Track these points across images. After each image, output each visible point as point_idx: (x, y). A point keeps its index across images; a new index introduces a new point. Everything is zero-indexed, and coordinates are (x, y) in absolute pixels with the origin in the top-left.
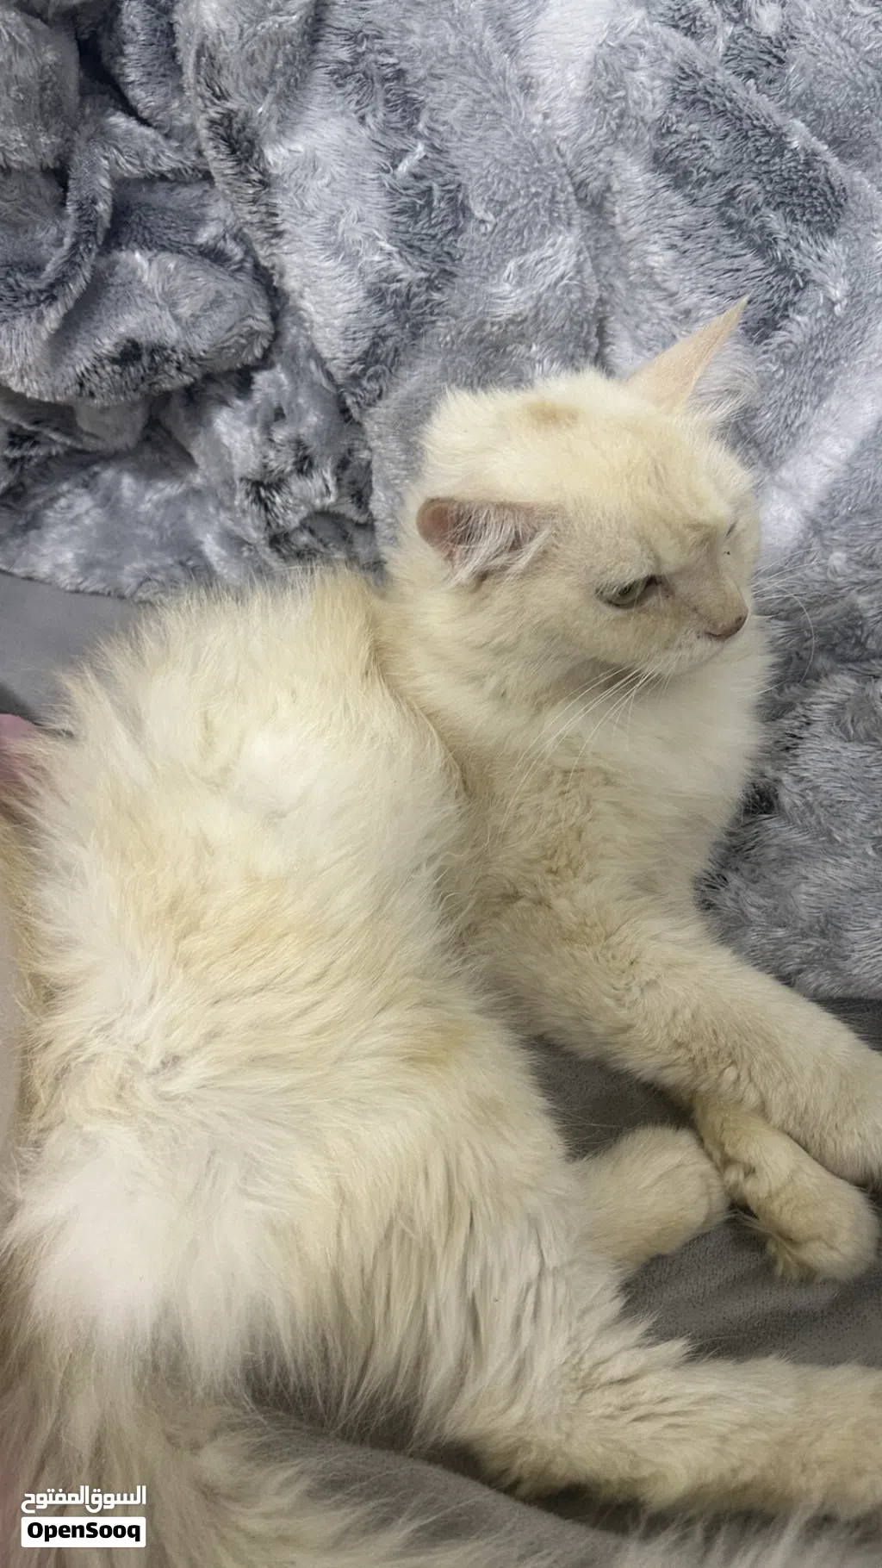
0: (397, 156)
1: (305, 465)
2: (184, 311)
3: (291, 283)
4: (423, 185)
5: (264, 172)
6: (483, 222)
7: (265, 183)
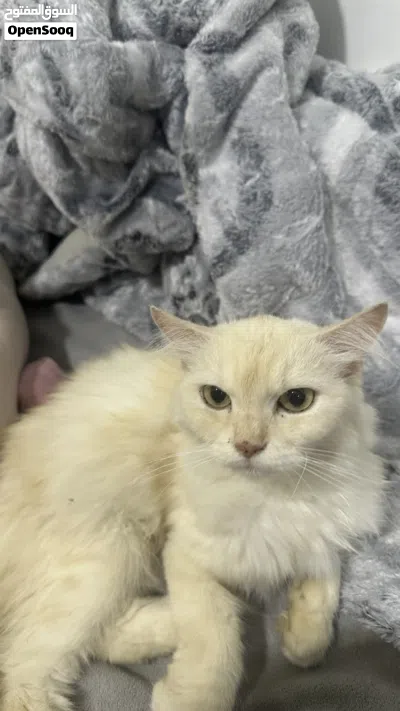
0: (247, 178)
1: (193, 295)
2: (162, 225)
3: (198, 223)
4: (253, 191)
5: (196, 179)
6: (278, 207)
7: (196, 183)
